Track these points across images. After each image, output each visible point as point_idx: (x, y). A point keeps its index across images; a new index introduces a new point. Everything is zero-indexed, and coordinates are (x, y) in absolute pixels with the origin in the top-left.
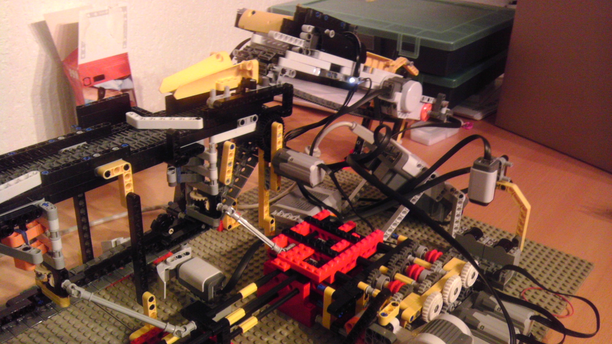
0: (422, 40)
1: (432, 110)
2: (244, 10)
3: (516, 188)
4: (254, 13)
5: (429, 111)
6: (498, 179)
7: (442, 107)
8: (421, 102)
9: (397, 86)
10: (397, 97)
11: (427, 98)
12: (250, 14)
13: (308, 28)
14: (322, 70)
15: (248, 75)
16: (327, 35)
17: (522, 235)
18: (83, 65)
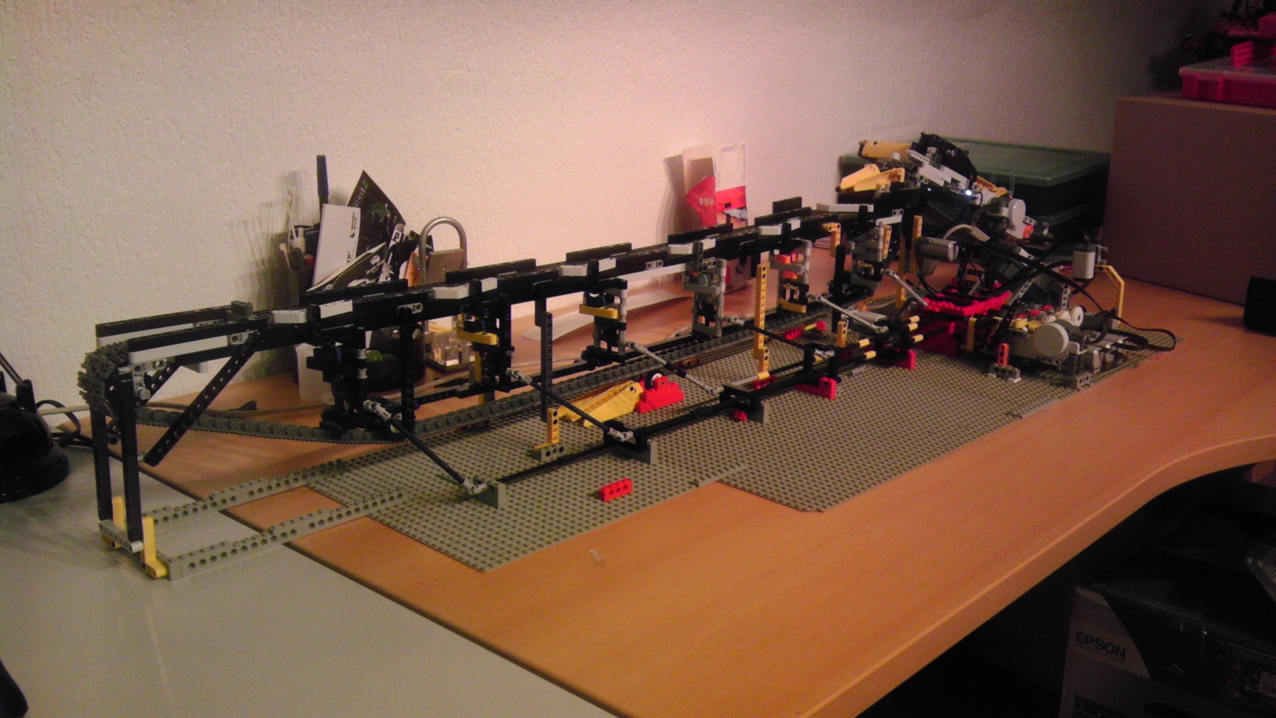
0: (1017, 178)
1: (1034, 231)
2: (865, 142)
3: (1111, 268)
4: (875, 143)
5: (1032, 231)
6: (1096, 262)
7: (1044, 228)
8: (1024, 222)
9: (1004, 202)
10: (1005, 212)
11: (1029, 219)
12: (872, 144)
13: (933, 150)
14: (945, 182)
15: (896, 180)
16: (950, 155)
17: (1118, 308)
18: (719, 193)
